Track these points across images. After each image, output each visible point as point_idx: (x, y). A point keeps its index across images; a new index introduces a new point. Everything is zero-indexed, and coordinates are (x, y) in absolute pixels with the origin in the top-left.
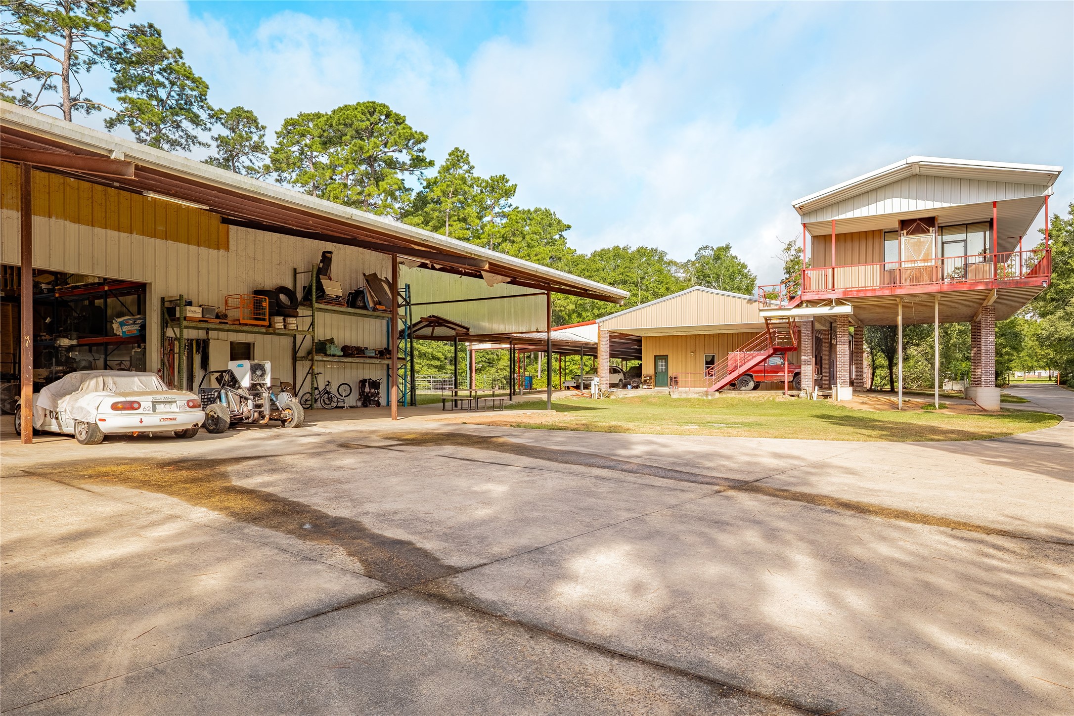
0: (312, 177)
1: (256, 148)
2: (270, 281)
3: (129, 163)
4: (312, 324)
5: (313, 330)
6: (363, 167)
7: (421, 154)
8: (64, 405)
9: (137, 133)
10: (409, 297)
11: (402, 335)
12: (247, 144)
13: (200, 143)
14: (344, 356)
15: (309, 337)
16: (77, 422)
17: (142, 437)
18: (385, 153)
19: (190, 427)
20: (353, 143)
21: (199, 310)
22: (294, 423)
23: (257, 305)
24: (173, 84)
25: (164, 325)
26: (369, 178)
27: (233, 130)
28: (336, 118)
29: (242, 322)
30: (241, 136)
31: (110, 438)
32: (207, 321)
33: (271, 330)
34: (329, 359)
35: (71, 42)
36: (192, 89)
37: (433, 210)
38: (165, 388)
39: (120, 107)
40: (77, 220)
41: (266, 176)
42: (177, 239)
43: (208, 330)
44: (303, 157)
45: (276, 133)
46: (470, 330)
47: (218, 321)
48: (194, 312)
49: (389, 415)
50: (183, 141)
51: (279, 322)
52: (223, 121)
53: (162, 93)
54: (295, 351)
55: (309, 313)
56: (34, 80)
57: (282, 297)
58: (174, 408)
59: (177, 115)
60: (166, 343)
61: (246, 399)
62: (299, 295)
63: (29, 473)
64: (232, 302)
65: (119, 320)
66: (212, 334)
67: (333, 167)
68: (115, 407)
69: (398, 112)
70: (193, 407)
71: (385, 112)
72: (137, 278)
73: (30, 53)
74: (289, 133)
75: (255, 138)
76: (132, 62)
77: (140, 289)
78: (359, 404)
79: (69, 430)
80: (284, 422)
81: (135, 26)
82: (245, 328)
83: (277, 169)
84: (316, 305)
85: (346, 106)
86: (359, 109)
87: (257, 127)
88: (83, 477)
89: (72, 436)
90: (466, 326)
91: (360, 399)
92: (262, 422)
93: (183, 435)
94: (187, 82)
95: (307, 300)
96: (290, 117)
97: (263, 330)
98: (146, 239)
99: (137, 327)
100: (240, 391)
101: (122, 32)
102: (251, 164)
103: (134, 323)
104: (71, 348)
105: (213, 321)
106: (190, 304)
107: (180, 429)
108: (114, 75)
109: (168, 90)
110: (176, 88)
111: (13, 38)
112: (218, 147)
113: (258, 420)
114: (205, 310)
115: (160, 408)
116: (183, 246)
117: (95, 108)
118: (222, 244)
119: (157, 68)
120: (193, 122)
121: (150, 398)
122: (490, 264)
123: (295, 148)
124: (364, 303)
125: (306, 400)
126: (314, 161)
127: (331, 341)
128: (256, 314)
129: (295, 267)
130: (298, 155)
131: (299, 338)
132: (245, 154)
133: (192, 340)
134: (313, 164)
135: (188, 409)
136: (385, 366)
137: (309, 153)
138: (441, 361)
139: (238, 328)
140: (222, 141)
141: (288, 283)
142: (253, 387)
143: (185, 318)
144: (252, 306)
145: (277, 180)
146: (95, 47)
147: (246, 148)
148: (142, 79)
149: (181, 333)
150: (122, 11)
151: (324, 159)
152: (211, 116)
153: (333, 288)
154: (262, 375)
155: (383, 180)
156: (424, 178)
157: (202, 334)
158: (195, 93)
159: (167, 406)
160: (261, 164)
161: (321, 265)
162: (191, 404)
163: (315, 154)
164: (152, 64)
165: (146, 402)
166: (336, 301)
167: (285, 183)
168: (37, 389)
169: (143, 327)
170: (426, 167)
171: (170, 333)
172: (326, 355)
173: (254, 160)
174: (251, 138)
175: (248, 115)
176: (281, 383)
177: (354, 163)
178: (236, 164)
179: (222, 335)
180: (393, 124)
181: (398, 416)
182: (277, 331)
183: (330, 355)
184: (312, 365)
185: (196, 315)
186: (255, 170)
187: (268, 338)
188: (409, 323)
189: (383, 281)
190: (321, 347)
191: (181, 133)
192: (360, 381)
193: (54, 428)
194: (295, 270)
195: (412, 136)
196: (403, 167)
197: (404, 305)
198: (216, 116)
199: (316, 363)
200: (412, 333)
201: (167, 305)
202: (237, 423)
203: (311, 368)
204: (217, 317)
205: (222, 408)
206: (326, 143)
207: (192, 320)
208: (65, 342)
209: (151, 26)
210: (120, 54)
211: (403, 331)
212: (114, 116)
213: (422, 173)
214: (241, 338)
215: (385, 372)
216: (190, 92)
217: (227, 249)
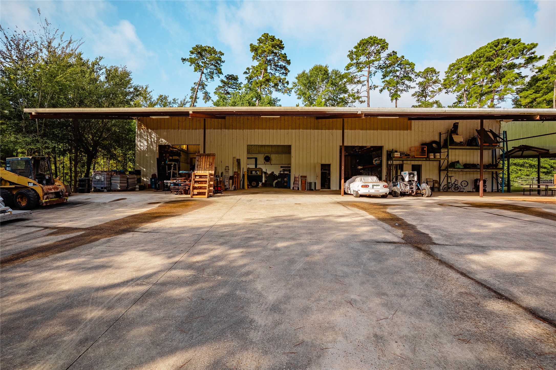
0: (463, 86)
1: (435, 82)
2: (428, 139)
3: (363, 114)
4: (448, 155)
5: (448, 158)
6: (492, 74)
7: (533, 55)
8: (351, 185)
9: (390, 91)
10: (506, 137)
11: (501, 157)
12: (431, 82)
13: (411, 88)
14: (464, 168)
15: (446, 161)
16: (354, 191)
17: (369, 196)
18: (506, 63)
19: (384, 194)
20: (484, 64)
21: (399, 154)
22: (426, 195)
23: (423, 149)
24: (401, 69)
25: (388, 160)
26: (495, 78)
27: (425, 78)
28: (475, 56)
29: (416, 156)
30: (428, 80)
31: (362, 196)
32: (402, 158)
33: (428, 159)
34: (456, 170)
35: (369, 68)
36: (409, 68)
37: (542, 84)
38: (378, 181)
39: (383, 85)
40: (362, 129)
41: (440, 93)
42: (392, 130)
43: (403, 161)
44: (459, 78)
45: (445, 72)
46: (550, 151)
47: (406, 157)
48: (397, 155)
49: (479, 195)
50: (406, 89)
51: (432, 156)
52: (421, 76)
53: (398, 73)
54: (440, 167)
55: (446, 150)
56: (360, 84)
57: (434, 145)
58: (379, 187)
59: (403, 80)
60: (389, 166)
61: (407, 185)
62: (442, 144)
63: (339, 203)
64: (412, 149)
65: (375, 159)
66: (405, 162)
67: (473, 79)
68: (362, 186)
69: (515, 38)
70: (385, 187)
71: (506, 42)
72: (379, 145)
73: (359, 77)
74: (451, 70)
75: (434, 78)
76: (388, 67)
77: (380, 148)
78: (474, 190)
79: (352, 193)
80: (423, 195)
81: (388, 54)
82: (417, 159)
83: (445, 88)
84: (450, 147)
85: (480, 48)
86: (489, 46)
87: (436, 73)
88: (349, 205)
89: (353, 195)
90: (547, 149)
91: (474, 188)
92: (413, 194)
93: (384, 196)
94: (407, 66)
95: (445, 146)
96: (452, 63)
97: (425, 159)
98: (382, 131)
99: (379, 161)
100: (405, 183)
101: (384, 58)
102: (433, 90)
103: (379, 160)
104: (361, 169)
105: (404, 157)
106: (396, 152)
107: (381, 194)
108: (382, 74)
109: (400, 72)
110: (403, 70)
111: (355, 74)
112: (419, 87)
113: (411, 193)
114: (402, 153)
115: (375, 187)
116: (394, 131)
117: (376, 87)
118: (408, 128)
119: (396, 65)
120: (409, 80)
121: (372, 184)
122: (540, 115)
123: (455, 76)
124: (476, 143)
125: (445, 188)
126: (464, 78)
127: (458, 162)
128: (422, 153)
129: (440, 132)
130: (456, 78)
131: (442, 161)
132: (430, 86)
133: (397, 165)
134: (464, 80)
135: (384, 188)
136: (491, 173)
137: (462, 76)
138: (547, 169)
139: (414, 159)
140: (420, 84)
141: (437, 139)
142: (410, 181)
143: (394, 157)
144: (420, 150)
145: (446, 93)
146: (376, 67)
147: (431, 84)
148: (391, 72)
149: (393, 162)
150: (385, 51)
151: (470, 76)
152: (416, 76)
153: (457, 139)
154: (413, 177)
155: (505, 77)
156: (535, 67)
157: (401, 162)
158: (410, 69)
159: (377, 186)
160: (437, 88)
161: (453, 129)
162: (384, 186)
163: (465, 75)
164: (394, 65)
165: (371, 185)
166: (461, 144)
167: (450, 93)
168: (345, 182)
169: (381, 161)
170: (537, 61)
171: (389, 163)
172: (455, 168)
173: (434, 87)
174: (432, 79)
175: (431, 69)
176: (433, 180)
177: (486, 74)
178: (427, 91)
179: (409, 162)
180: (512, 46)
181: (483, 196)
182: (430, 159)
183: (457, 168)
184: (448, 173)
185: (398, 156)
186: (434, 91)
187: (428, 162)
188: (505, 150)
189: (488, 131)
190: (453, 165)
191: (405, 86)
192: (475, 180)
193: (349, 192)
194: (440, 133)
195: (525, 47)
196: (519, 66)
197: (502, 142)
198: (418, 75)
199: (449, 172)
200: (508, 155)
201: (388, 153)
202: (403, 194)
203: (447, 174)
204: (406, 155)
205: (397, 188)
206: (469, 70)
207: (397, 157)
208: (360, 167)
209: (393, 52)
210: (384, 66)
211: (502, 155)
212: (382, 88)
213: (533, 65)
214: (416, 163)
215: (491, 176)
216: (408, 69)
217: (411, 129)
